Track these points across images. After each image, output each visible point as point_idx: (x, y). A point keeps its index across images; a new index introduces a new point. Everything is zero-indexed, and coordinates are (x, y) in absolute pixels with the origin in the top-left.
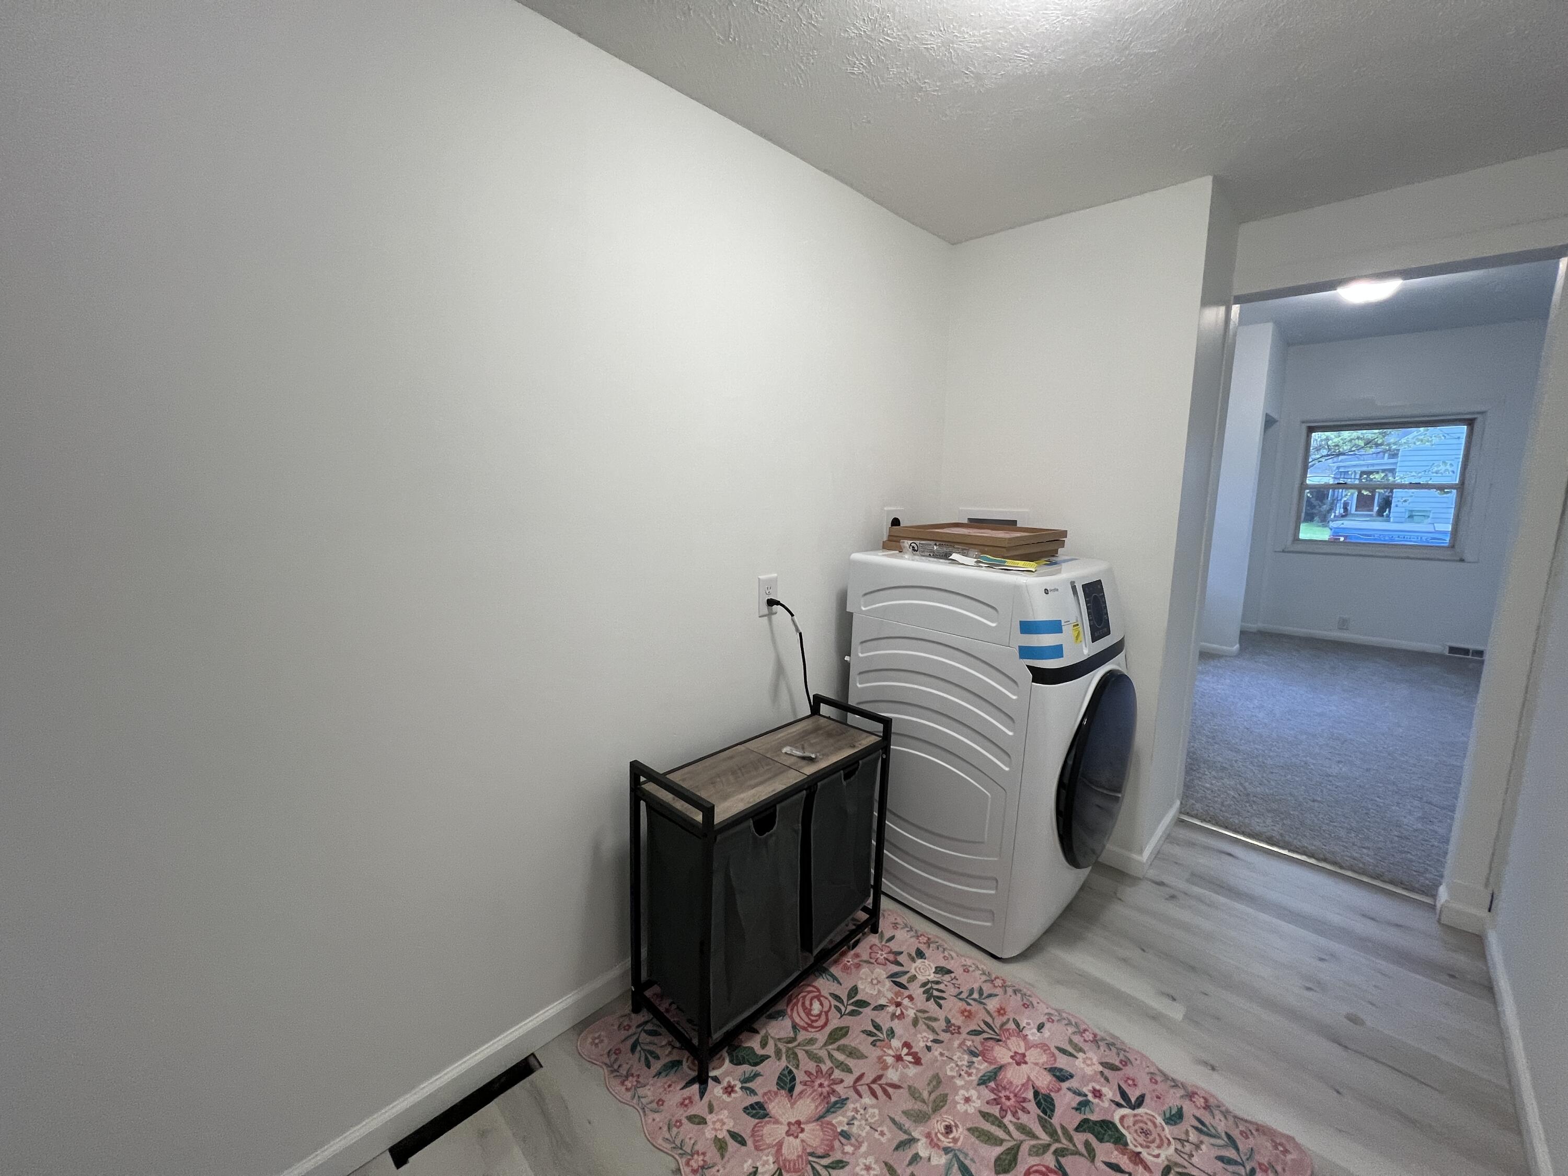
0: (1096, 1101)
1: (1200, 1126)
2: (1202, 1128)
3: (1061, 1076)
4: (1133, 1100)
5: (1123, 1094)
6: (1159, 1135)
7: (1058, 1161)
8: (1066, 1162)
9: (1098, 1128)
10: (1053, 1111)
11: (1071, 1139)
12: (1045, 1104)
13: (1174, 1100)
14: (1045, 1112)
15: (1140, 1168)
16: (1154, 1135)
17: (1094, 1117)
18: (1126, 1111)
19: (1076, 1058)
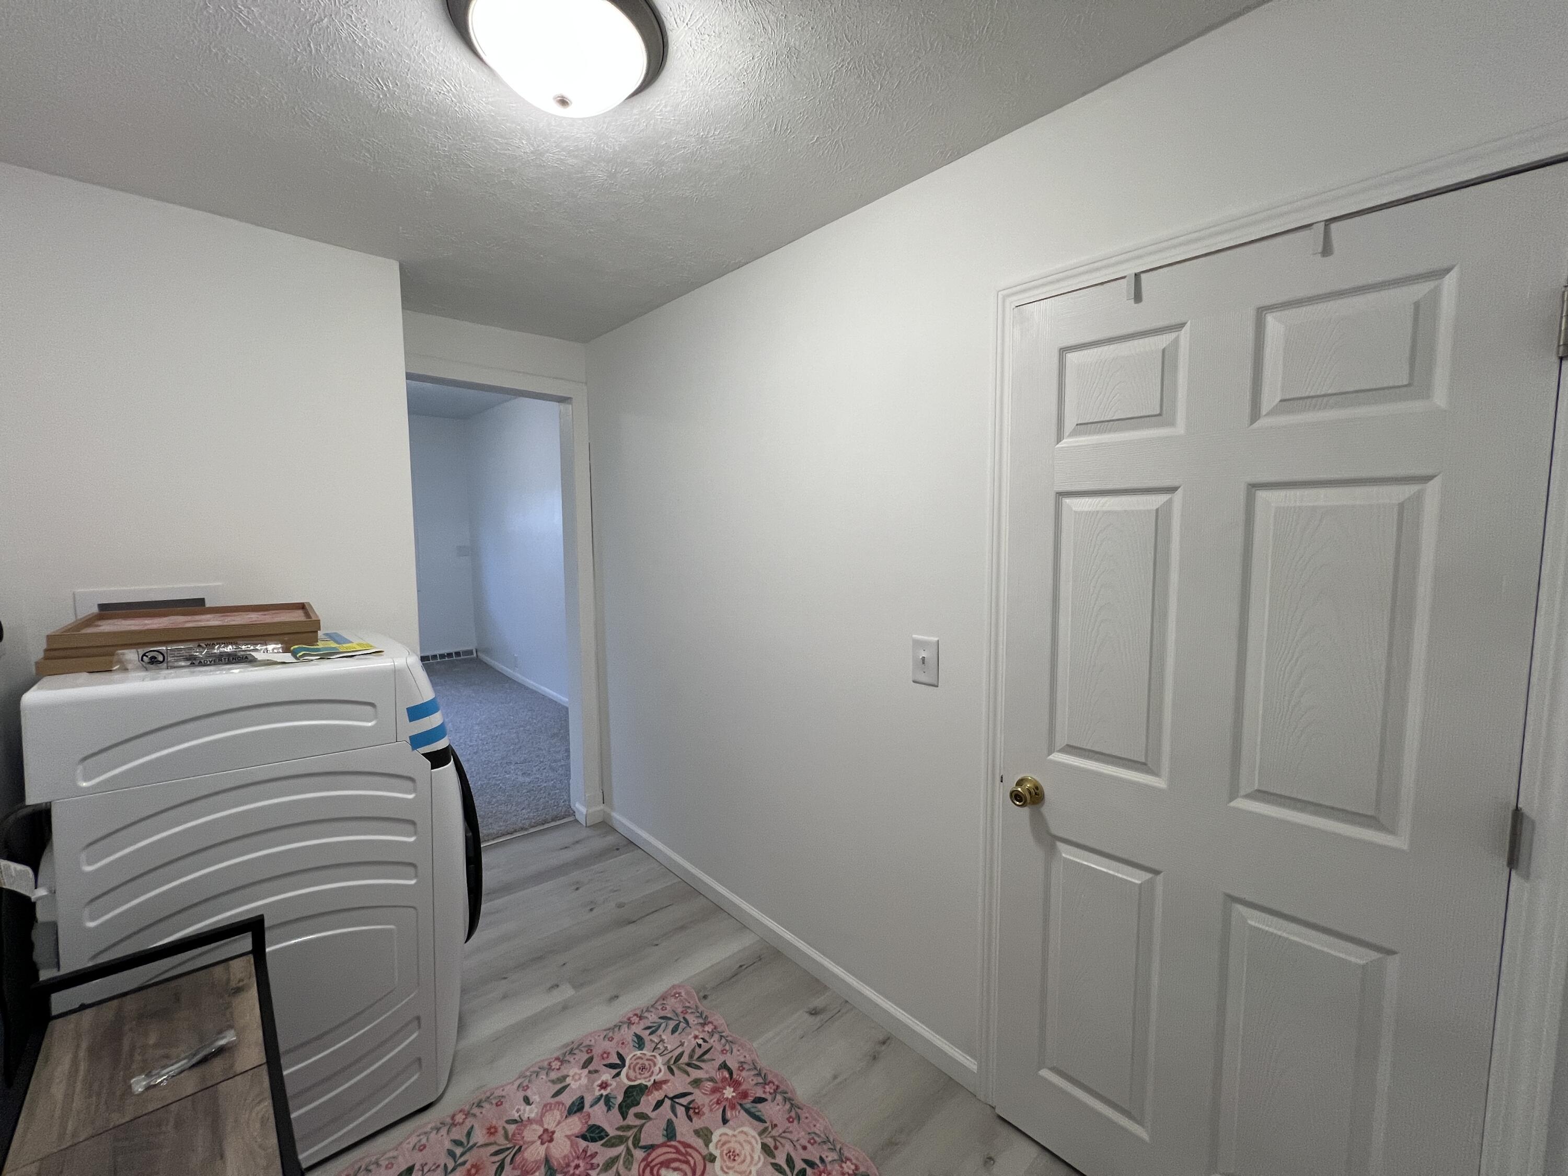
0: (609, 1089)
1: (651, 1030)
2: (653, 1029)
3: (578, 1107)
4: (618, 1062)
5: (612, 1066)
6: (648, 1060)
7: (642, 1147)
8: (645, 1141)
9: (629, 1101)
10: (603, 1130)
11: (629, 1127)
12: (594, 1134)
13: (627, 1034)
14: (601, 1138)
15: (664, 1086)
16: (647, 1063)
17: (620, 1099)
18: (625, 1070)
19: (569, 1085)
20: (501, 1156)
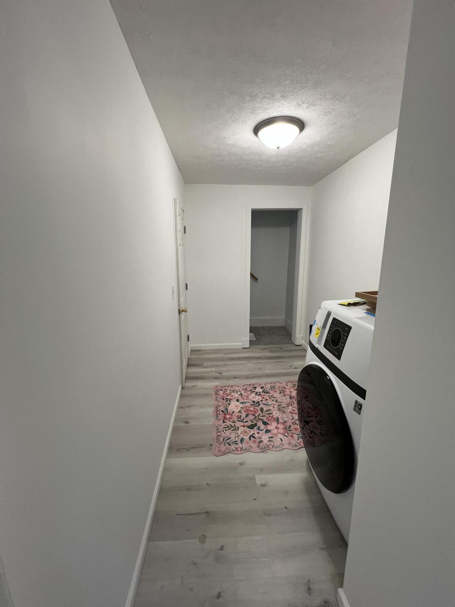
0: (257, 431)
1: (236, 443)
2: (235, 443)
3: (267, 431)
4: (251, 438)
5: (254, 437)
6: (243, 434)
7: (255, 416)
8: (254, 417)
9: (253, 426)
10: (263, 423)
11: (256, 420)
12: (265, 423)
13: (244, 445)
14: (263, 421)
15: (242, 425)
16: (243, 433)
17: (255, 428)
18: (251, 434)
19: (268, 438)
20: (289, 429)
